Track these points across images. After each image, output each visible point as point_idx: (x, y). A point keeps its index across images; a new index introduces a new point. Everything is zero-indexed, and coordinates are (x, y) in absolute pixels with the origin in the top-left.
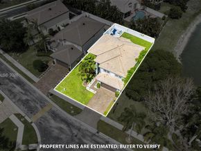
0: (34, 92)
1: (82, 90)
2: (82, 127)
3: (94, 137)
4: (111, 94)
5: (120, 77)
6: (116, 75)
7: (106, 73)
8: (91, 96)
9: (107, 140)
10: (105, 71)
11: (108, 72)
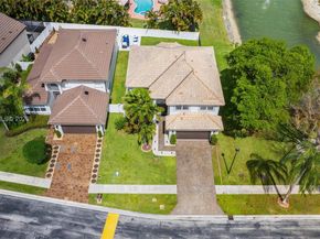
0: (59, 208)
1: (151, 161)
2: (199, 224)
3: (233, 229)
4: (200, 144)
5: (211, 108)
6: (203, 107)
7: (182, 111)
8: (172, 163)
9: (255, 221)
10: (178, 107)
11: (186, 107)
